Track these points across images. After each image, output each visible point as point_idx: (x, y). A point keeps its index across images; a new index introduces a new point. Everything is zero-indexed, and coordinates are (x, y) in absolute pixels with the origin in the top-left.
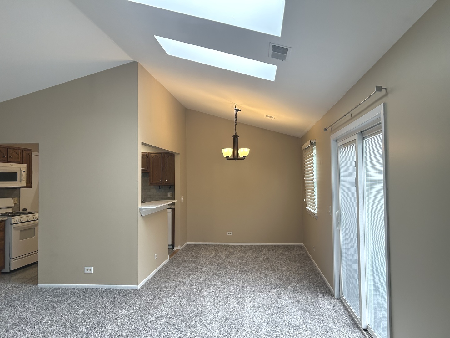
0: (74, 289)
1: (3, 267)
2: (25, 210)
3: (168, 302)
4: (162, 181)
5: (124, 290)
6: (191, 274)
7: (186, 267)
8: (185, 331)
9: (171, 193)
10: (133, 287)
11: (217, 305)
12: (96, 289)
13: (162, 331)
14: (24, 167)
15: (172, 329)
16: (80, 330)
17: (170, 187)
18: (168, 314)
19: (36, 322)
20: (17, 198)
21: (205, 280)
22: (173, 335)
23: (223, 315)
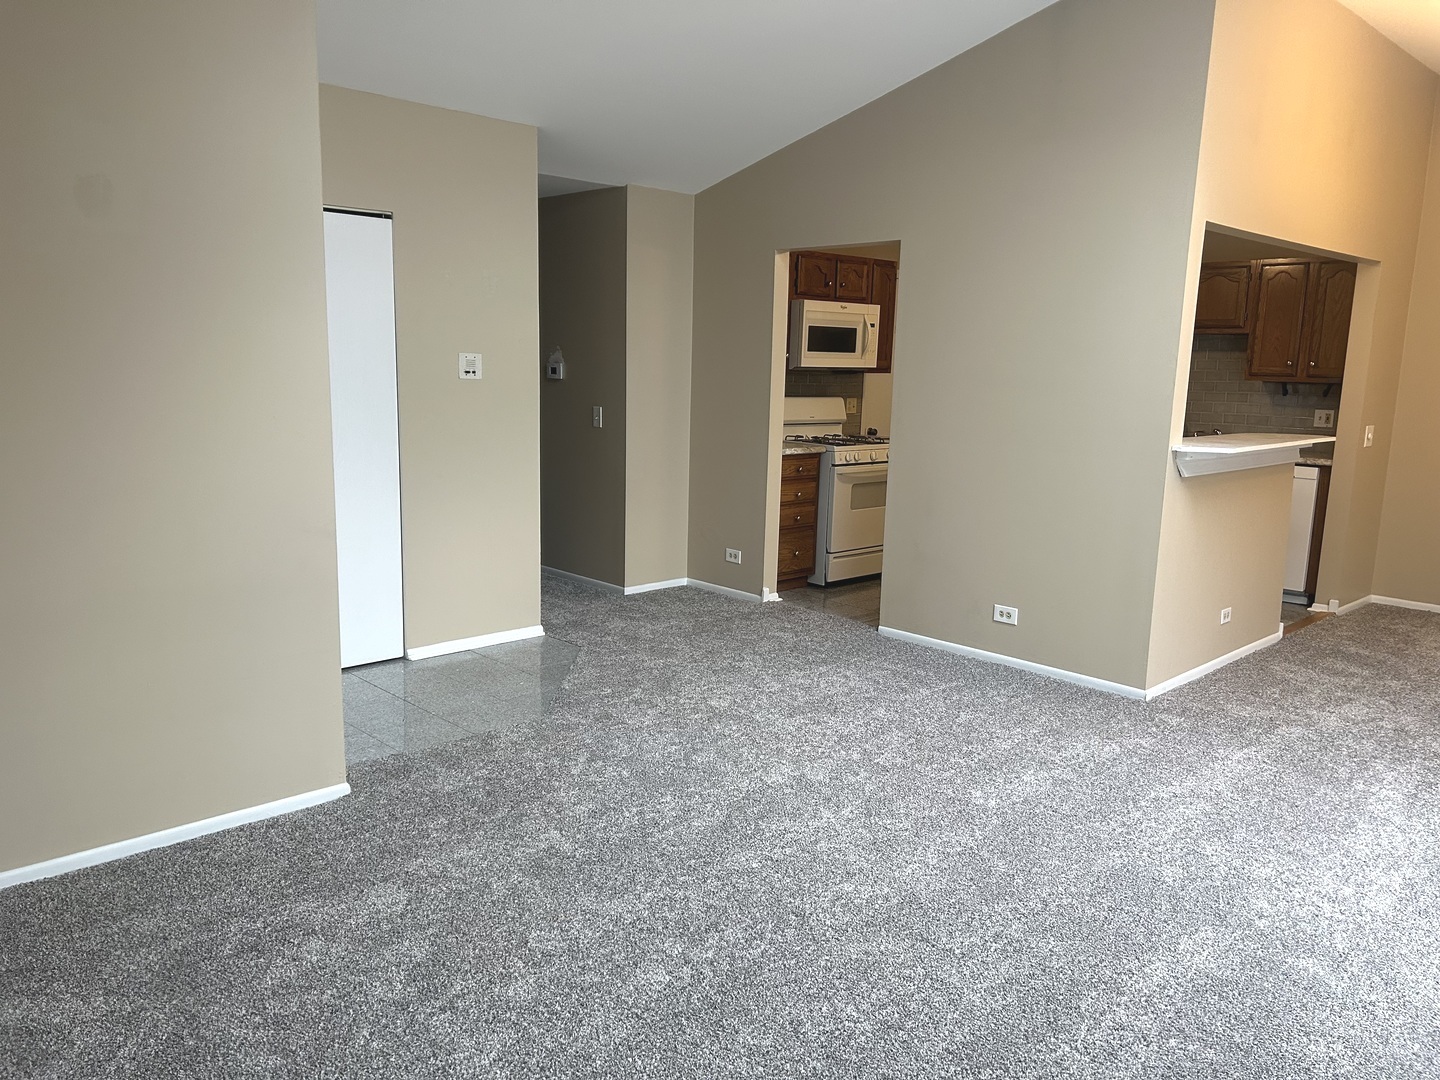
0: (964, 658)
1: (811, 570)
2: (872, 432)
3: (1230, 762)
4: (1295, 365)
5: (1101, 694)
6: (1351, 699)
7: (1336, 674)
8: (1262, 859)
9: (1327, 412)
10: (1130, 693)
11: (1414, 819)
12: (1021, 673)
13: (1183, 836)
14: (872, 312)
15: (1216, 839)
16: (952, 760)
17: (1325, 388)
18: (1218, 794)
19: (856, 713)
20: (855, 400)
21: (1400, 731)
22: (1215, 857)
23: (1429, 857)
